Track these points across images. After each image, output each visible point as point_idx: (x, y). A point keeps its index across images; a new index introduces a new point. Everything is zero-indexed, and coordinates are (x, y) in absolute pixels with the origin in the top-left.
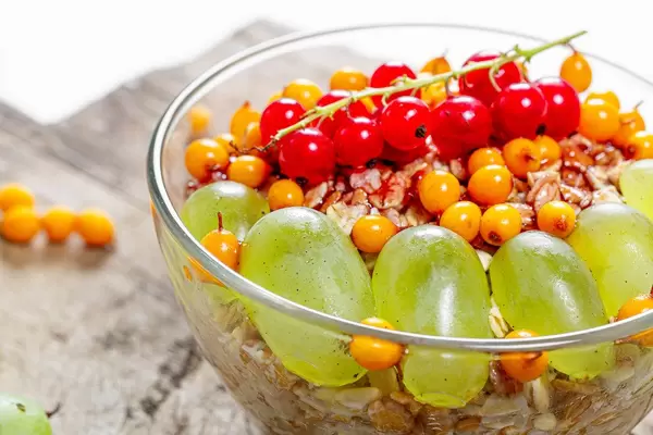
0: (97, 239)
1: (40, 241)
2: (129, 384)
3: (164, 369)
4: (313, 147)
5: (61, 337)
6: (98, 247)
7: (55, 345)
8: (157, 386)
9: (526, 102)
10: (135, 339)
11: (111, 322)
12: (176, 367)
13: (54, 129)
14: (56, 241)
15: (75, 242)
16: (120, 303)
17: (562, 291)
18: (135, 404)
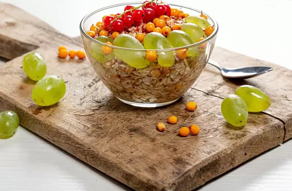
0: (82, 56)
1: (68, 58)
2: (85, 82)
3: (94, 80)
4: (119, 24)
5: (71, 75)
6: (82, 59)
7: (69, 76)
8: (92, 83)
9: (161, 8)
10: (88, 75)
11: (83, 72)
12: (97, 80)
13: (74, 38)
14: (72, 58)
15: (76, 58)
16: (85, 69)
17: (184, 40)
18: (86, 85)
